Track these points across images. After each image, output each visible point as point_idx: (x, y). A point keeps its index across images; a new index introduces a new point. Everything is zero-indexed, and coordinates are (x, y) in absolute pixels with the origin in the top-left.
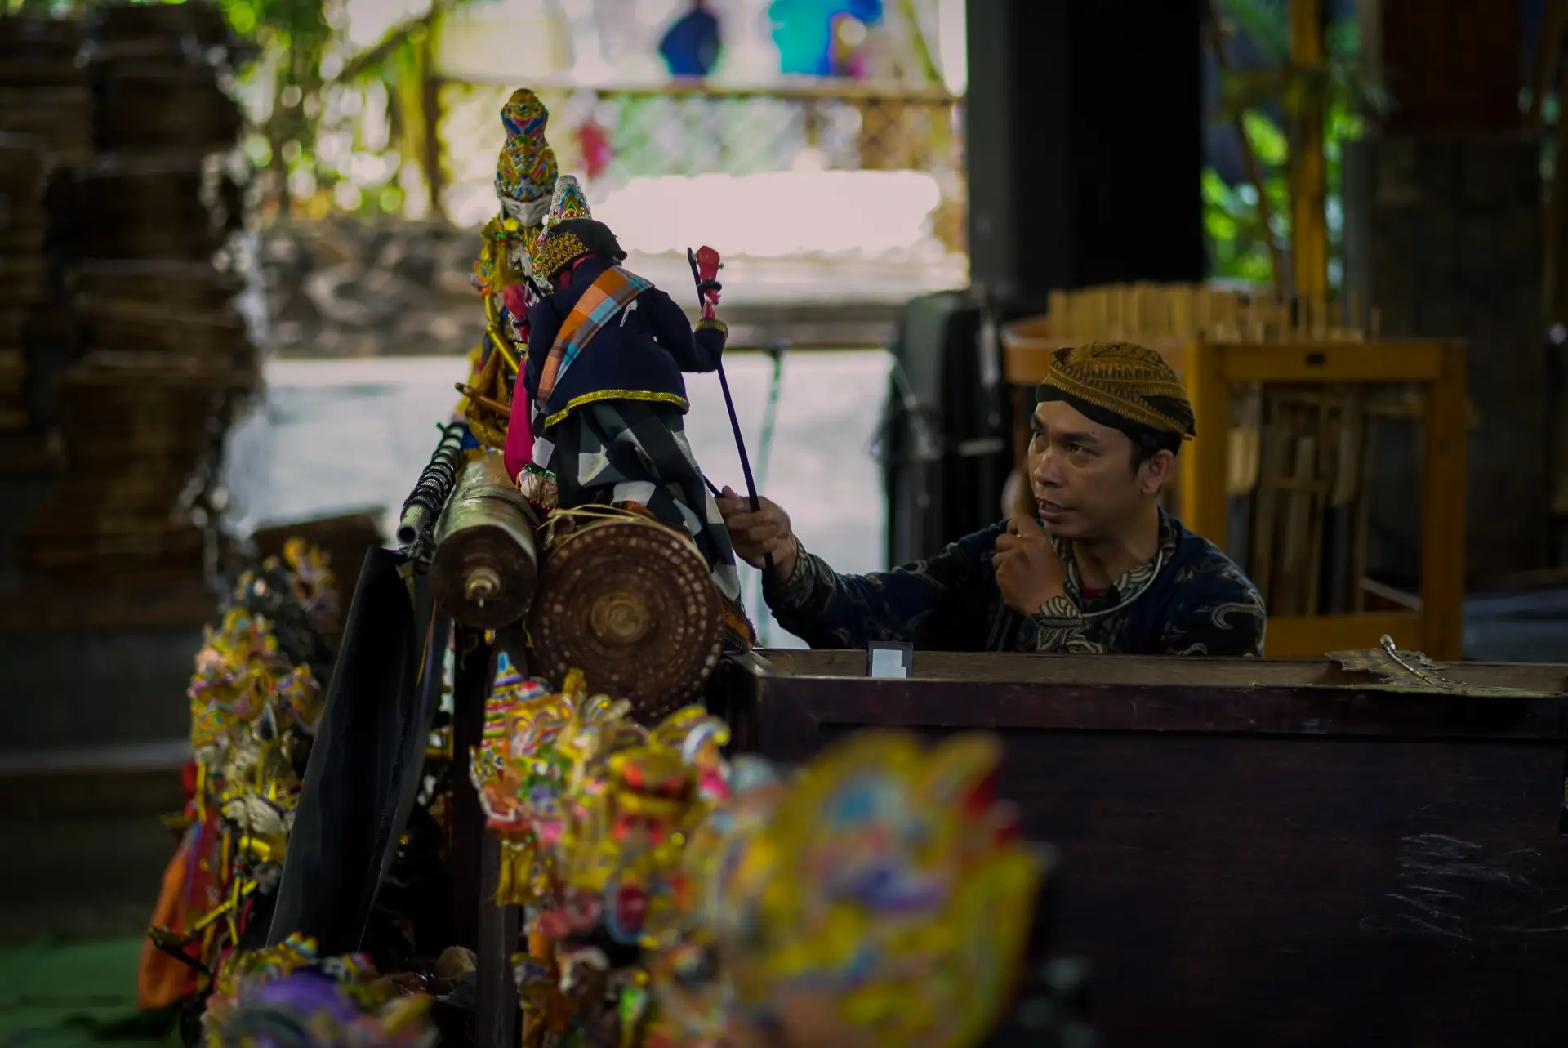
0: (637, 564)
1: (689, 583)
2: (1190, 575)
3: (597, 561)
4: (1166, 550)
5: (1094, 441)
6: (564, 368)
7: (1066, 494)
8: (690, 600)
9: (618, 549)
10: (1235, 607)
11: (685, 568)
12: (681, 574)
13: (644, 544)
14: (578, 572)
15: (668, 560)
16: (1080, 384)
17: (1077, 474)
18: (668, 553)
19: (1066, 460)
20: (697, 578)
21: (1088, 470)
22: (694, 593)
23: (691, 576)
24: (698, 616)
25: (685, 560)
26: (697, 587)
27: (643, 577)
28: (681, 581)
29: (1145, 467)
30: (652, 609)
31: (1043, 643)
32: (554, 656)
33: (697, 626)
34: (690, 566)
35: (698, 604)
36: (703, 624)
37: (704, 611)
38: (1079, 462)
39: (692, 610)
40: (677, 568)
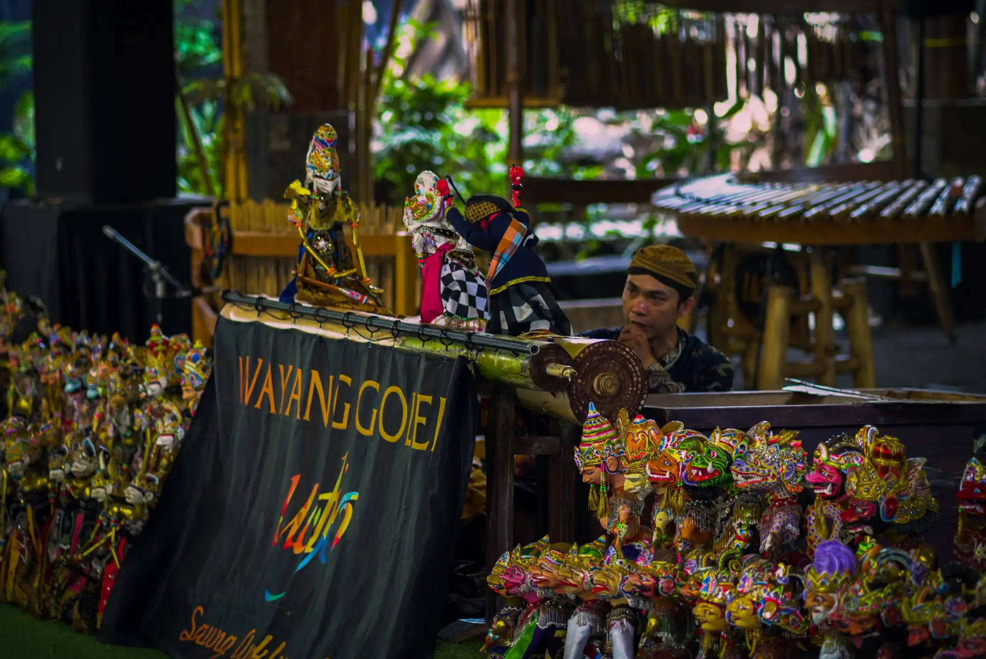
0: (612, 359)
1: (634, 367)
2: (700, 353)
3: (595, 358)
4: (682, 342)
5: (665, 294)
6: (501, 266)
7: (648, 319)
8: (634, 374)
9: (604, 352)
10: (726, 366)
11: (632, 360)
12: (631, 363)
13: (614, 349)
14: (588, 364)
15: (624, 356)
16: (659, 267)
17: (654, 309)
18: (625, 353)
19: (649, 304)
20: (637, 365)
21: (658, 308)
22: (636, 371)
23: (634, 364)
24: (637, 381)
25: (632, 357)
26: (637, 368)
27: (614, 365)
28: (630, 366)
29: (682, 306)
30: (620, 379)
31: (653, 383)
32: (577, 403)
33: (637, 387)
34: (634, 359)
35: (637, 376)
36: (640, 385)
37: (640, 379)
38: (655, 304)
39: (635, 379)
40: (629, 360)
